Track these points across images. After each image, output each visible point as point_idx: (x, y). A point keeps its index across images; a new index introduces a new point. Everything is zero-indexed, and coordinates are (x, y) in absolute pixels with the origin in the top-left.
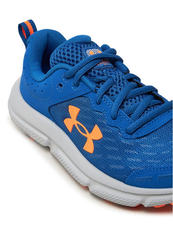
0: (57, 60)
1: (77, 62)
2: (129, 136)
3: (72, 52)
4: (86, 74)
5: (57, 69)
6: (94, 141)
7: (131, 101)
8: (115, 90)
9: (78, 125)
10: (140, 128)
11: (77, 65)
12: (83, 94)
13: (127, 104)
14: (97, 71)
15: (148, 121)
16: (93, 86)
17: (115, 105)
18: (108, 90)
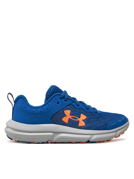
6: (83, 120)
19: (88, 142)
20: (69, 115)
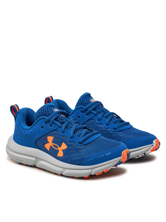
0: (40, 115)
1: (51, 114)
2: (80, 145)
3: (48, 110)
4: (55, 120)
5: (40, 120)
6: (63, 150)
7: (78, 131)
8: (70, 126)
9: (53, 145)
10: (85, 140)
11: (50, 116)
12: (55, 129)
13: (77, 132)
14: (60, 118)
15: (88, 138)
16: (60, 124)
17: (71, 132)
18: (67, 126)
19: (62, 175)
20: (51, 142)
